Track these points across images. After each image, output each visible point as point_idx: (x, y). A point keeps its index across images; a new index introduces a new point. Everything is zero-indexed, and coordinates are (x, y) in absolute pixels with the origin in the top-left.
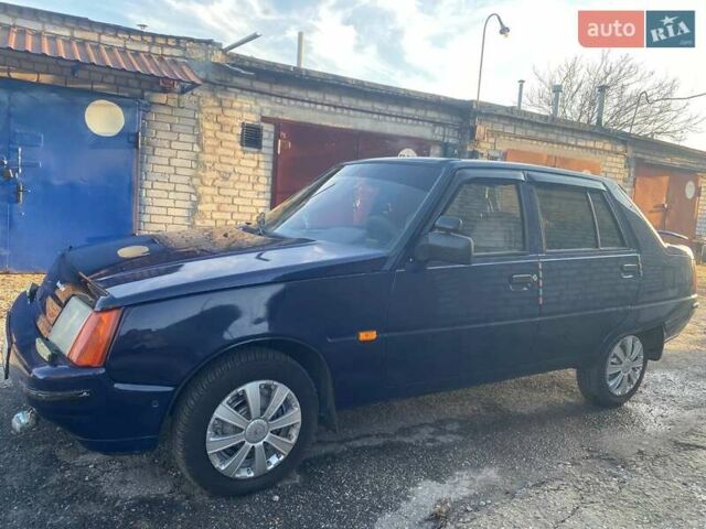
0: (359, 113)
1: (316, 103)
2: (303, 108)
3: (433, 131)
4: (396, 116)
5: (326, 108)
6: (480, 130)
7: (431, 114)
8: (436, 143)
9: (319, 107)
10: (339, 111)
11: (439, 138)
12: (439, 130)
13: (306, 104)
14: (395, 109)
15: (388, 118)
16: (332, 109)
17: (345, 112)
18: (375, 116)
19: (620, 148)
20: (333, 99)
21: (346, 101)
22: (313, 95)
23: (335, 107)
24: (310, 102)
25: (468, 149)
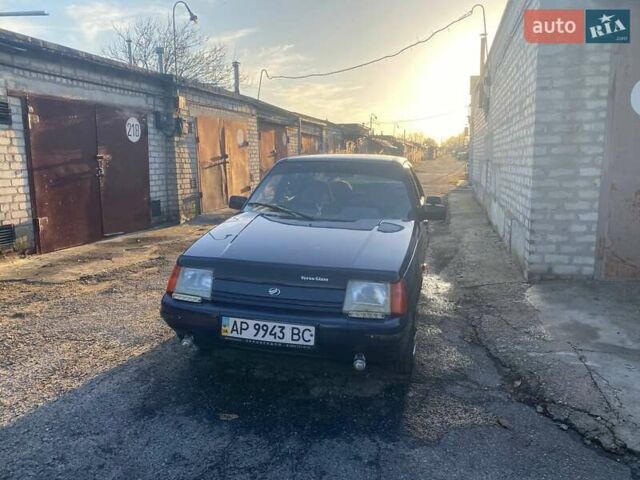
0: (91, 86)
1: (55, 76)
2: (44, 80)
3: (147, 102)
4: (120, 88)
5: (64, 81)
6: (182, 100)
7: (144, 86)
8: (150, 110)
9: (58, 79)
10: (75, 83)
11: (151, 107)
12: (151, 100)
13: (46, 77)
14: (118, 82)
15: (114, 90)
16: (70, 82)
17: (81, 84)
18: (105, 88)
19: (254, 112)
20: (68, 71)
21: (81, 74)
22: (51, 67)
23: (72, 80)
24: (49, 74)
25: (175, 116)
